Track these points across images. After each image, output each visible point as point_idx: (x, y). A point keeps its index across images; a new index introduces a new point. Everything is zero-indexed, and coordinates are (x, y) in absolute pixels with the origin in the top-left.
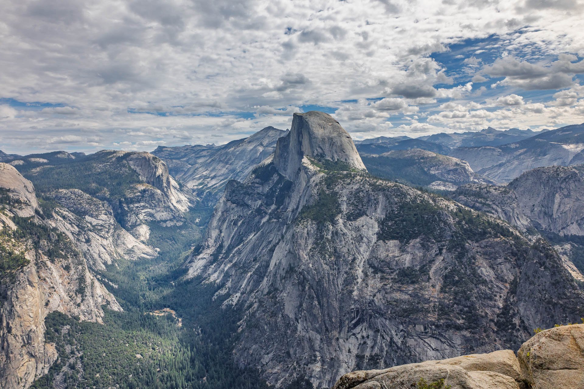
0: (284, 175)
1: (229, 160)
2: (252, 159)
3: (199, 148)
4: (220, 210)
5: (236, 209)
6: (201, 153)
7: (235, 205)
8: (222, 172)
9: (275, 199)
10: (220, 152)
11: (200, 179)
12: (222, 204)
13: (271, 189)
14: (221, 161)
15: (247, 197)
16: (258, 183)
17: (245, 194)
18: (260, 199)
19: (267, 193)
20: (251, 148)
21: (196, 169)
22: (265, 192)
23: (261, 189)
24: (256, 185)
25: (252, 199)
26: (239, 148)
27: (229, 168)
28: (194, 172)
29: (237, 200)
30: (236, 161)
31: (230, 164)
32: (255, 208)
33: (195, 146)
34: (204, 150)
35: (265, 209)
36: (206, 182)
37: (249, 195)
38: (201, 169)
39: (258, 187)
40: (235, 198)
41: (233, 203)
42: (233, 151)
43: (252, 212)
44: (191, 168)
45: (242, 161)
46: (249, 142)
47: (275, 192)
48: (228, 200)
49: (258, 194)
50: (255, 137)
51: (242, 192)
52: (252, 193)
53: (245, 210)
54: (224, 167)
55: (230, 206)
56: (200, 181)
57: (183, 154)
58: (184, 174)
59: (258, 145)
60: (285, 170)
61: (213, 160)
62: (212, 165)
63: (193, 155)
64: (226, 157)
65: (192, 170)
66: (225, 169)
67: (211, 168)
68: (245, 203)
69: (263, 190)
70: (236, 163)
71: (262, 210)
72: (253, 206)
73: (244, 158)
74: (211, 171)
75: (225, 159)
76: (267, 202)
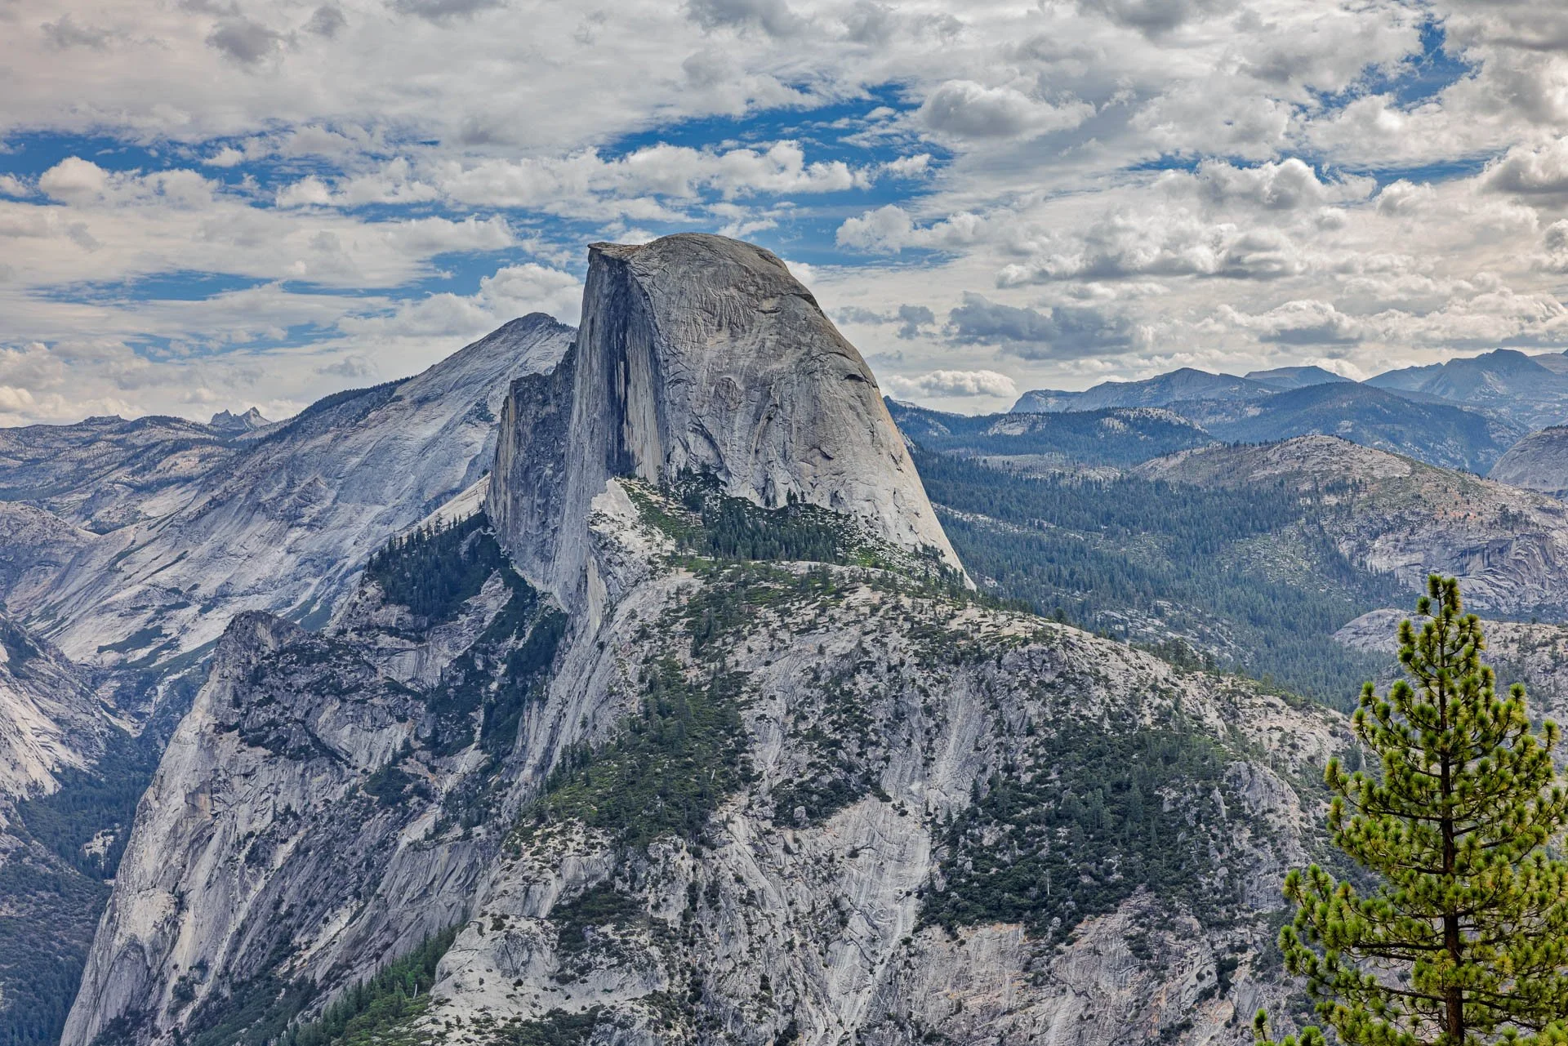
0: (539, 586)
1: (307, 499)
2: (429, 495)
3: (159, 433)
4: (178, 780)
5: (264, 777)
6: (166, 463)
7: (261, 751)
8: (265, 569)
9: (480, 715)
10: (258, 458)
11: (136, 611)
12: (193, 749)
13: (464, 662)
14: (259, 506)
15: (332, 706)
16: (392, 632)
17: (316, 689)
18: (402, 719)
19: (443, 686)
20: (429, 431)
21: (121, 556)
22: (432, 679)
23: (410, 659)
24: (385, 641)
25: (357, 719)
26: (364, 435)
27: (304, 545)
28: (112, 569)
29: (272, 723)
30: (346, 510)
31: (310, 527)
32: (374, 767)
33: (140, 424)
34: (180, 446)
35: (423, 770)
36: (171, 629)
37: (341, 693)
38: (148, 553)
39: (394, 652)
40: (262, 716)
41: (254, 743)
42: (327, 450)
43: (350, 795)
44: (93, 547)
45: (379, 509)
46: (421, 402)
47: (486, 676)
48: (222, 728)
49: (395, 688)
50: (455, 376)
51: (301, 680)
52: (357, 687)
53: (317, 781)
54: (273, 540)
55: (233, 762)
56: (136, 624)
57: (67, 467)
58: (59, 583)
59: (466, 420)
60: (546, 559)
61: (215, 503)
62: (208, 531)
63: (122, 474)
64: (291, 483)
65: (100, 560)
66: (278, 552)
67: (206, 547)
68: (316, 741)
69: (420, 665)
70: (341, 519)
71: (405, 778)
72: (361, 758)
73: (389, 490)
74: (205, 563)
75: (285, 494)
76: (435, 733)
